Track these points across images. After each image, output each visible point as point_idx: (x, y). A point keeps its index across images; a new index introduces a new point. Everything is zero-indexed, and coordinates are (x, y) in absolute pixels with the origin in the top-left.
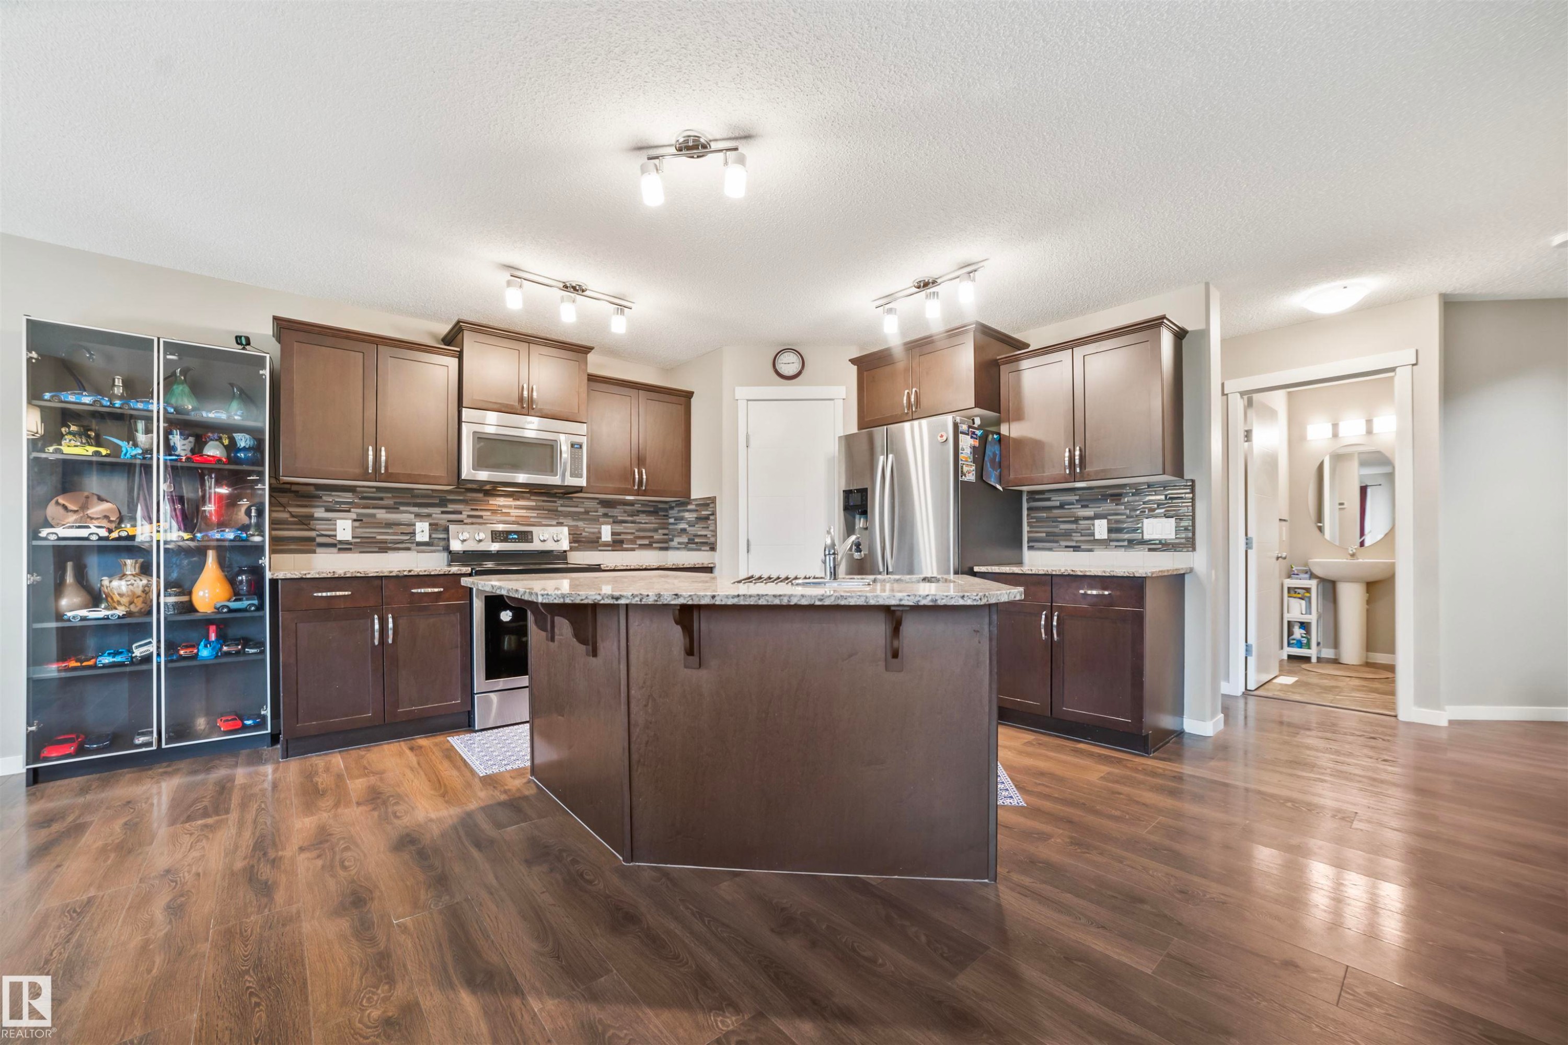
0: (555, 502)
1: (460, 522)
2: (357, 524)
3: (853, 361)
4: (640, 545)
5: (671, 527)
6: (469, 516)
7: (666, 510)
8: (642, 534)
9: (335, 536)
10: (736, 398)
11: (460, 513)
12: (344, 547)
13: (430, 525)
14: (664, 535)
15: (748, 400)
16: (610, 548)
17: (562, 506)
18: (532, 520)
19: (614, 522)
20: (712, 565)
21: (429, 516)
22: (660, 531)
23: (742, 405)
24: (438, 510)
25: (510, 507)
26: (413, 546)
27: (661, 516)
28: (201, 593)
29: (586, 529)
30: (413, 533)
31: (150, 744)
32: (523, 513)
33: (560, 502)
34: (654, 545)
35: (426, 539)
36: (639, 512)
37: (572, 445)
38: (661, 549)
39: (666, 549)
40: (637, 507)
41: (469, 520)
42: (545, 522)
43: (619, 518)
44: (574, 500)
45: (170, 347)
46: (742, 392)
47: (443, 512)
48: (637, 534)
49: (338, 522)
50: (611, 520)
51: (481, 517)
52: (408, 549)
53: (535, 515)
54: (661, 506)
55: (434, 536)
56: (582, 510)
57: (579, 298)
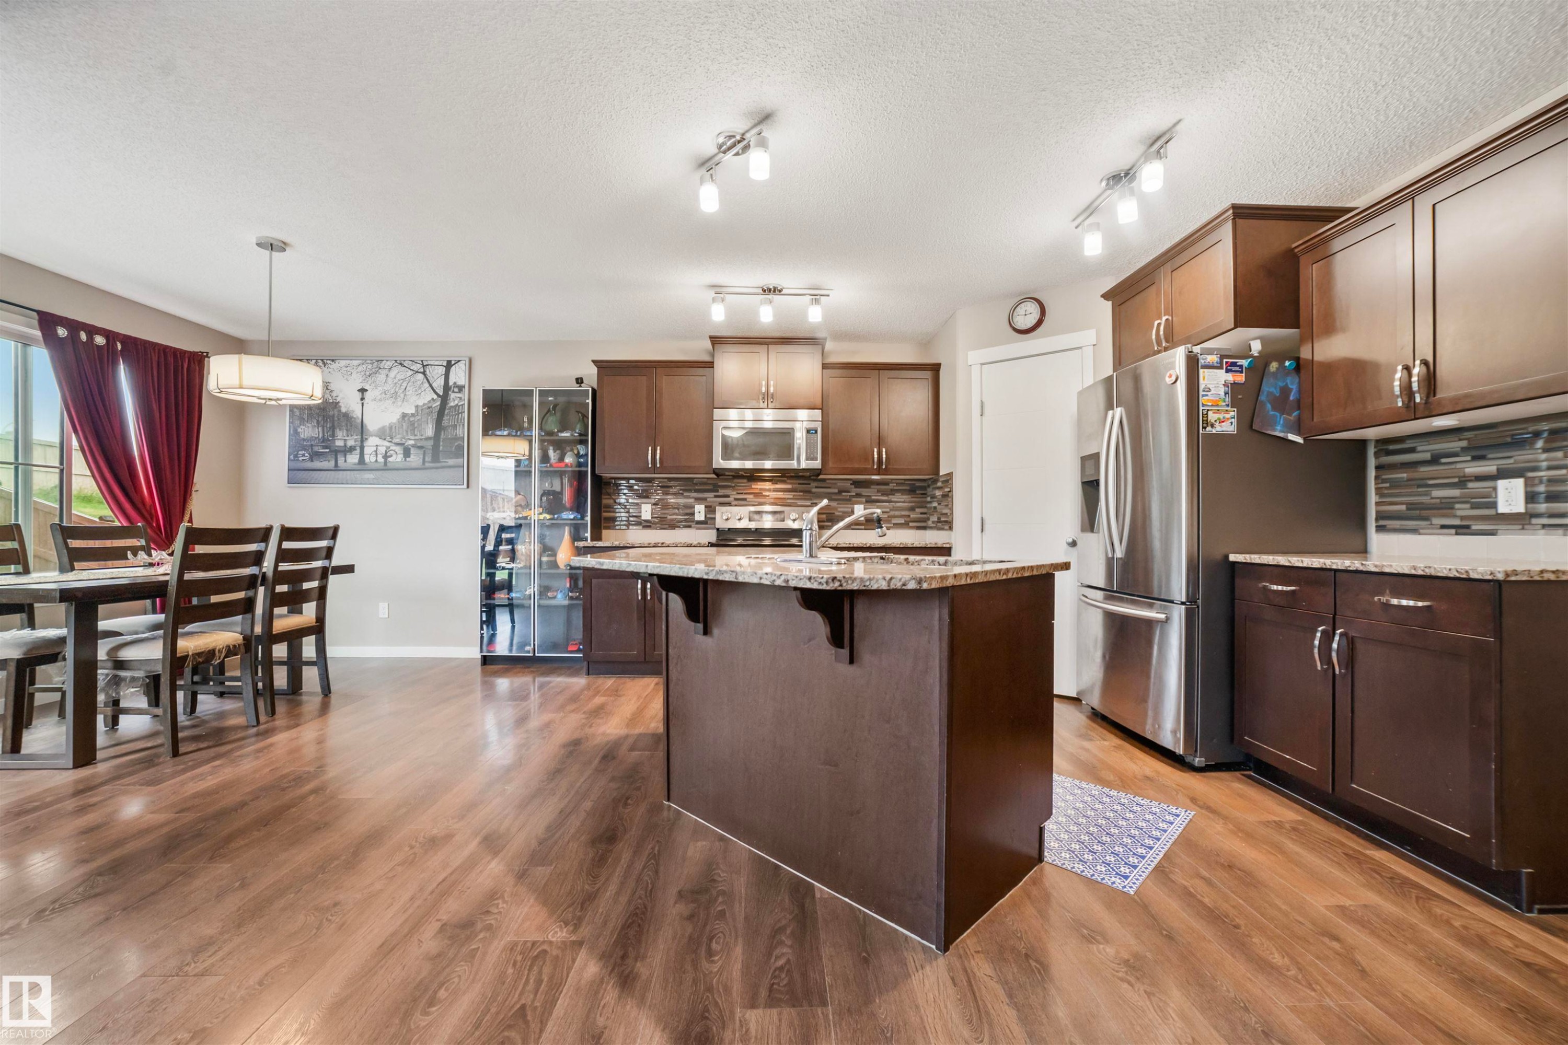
0: (809, 484)
1: (729, 504)
2: (654, 507)
3: (1106, 296)
4: (894, 524)
5: (928, 505)
6: (736, 499)
7: (924, 488)
8: (897, 513)
9: (641, 516)
10: (969, 364)
11: (728, 496)
12: (647, 525)
13: (706, 507)
14: (921, 513)
15: (982, 364)
16: (863, 527)
17: (816, 487)
18: (788, 501)
19: (867, 502)
20: (948, 546)
21: (705, 499)
22: (918, 510)
23: (975, 370)
24: (712, 495)
25: (769, 490)
26: (693, 525)
27: (918, 494)
28: (561, 556)
29: (839, 509)
30: (693, 514)
31: (529, 652)
32: (780, 495)
33: (814, 484)
34: (911, 524)
35: (703, 518)
36: (893, 492)
37: (808, 431)
38: (918, 528)
39: (924, 528)
40: (892, 486)
41: (736, 503)
42: (800, 502)
43: (873, 498)
44: (828, 481)
45: (543, 393)
46: (975, 357)
47: (716, 496)
48: (892, 513)
49: (643, 506)
50: (864, 500)
51: (745, 499)
52: (690, 527)
53: (791, 497)
54: (918, 484)
55: (708, 516)
56: (836, 491)
57: (777, 298)
